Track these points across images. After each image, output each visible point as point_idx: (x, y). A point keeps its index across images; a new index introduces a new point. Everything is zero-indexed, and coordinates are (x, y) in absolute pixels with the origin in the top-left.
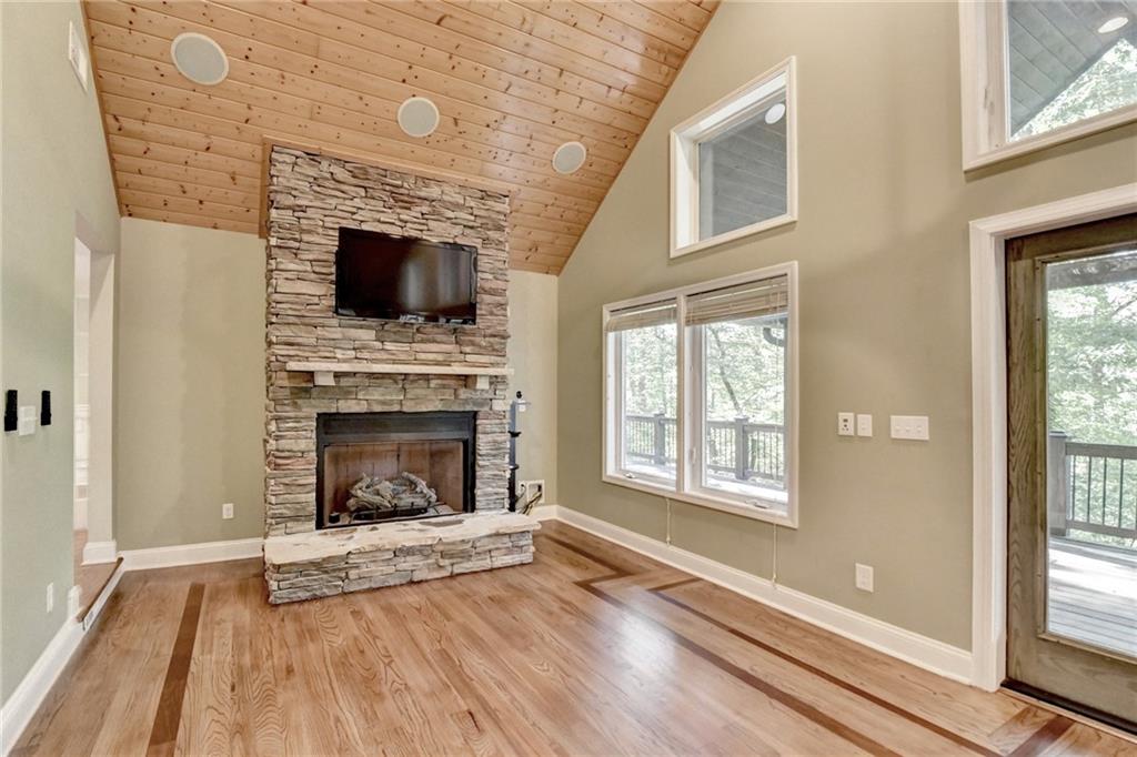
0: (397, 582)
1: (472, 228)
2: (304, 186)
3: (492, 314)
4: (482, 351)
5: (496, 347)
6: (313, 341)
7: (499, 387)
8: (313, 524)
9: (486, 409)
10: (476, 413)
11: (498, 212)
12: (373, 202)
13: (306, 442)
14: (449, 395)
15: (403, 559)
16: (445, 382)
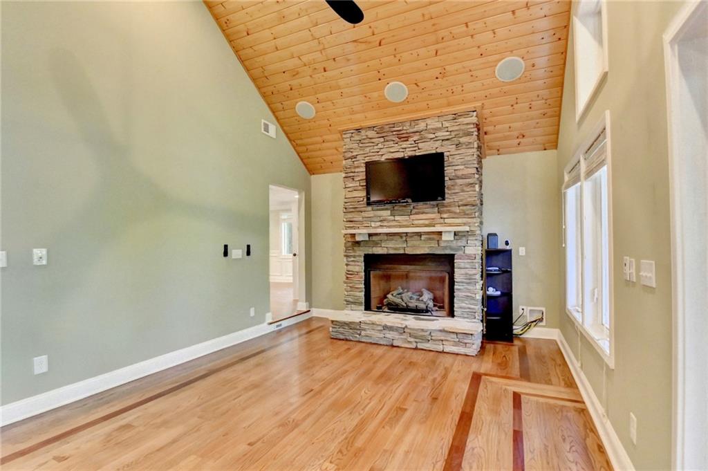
0: (385, 343)
1: (448, 140)
2: (355, 146)
3: (463, 191)
4: (456, 216)
5: (467, 212)
6: (361, 219)
7: (470, 238)
8: (363, 307)
9: (461, 253)
10: (453, 255)
11: (467, 124)
12: (388, 143)
13: (360, 267)
14: (434, 244)
15: (388, 332)
16: (431, 236)
